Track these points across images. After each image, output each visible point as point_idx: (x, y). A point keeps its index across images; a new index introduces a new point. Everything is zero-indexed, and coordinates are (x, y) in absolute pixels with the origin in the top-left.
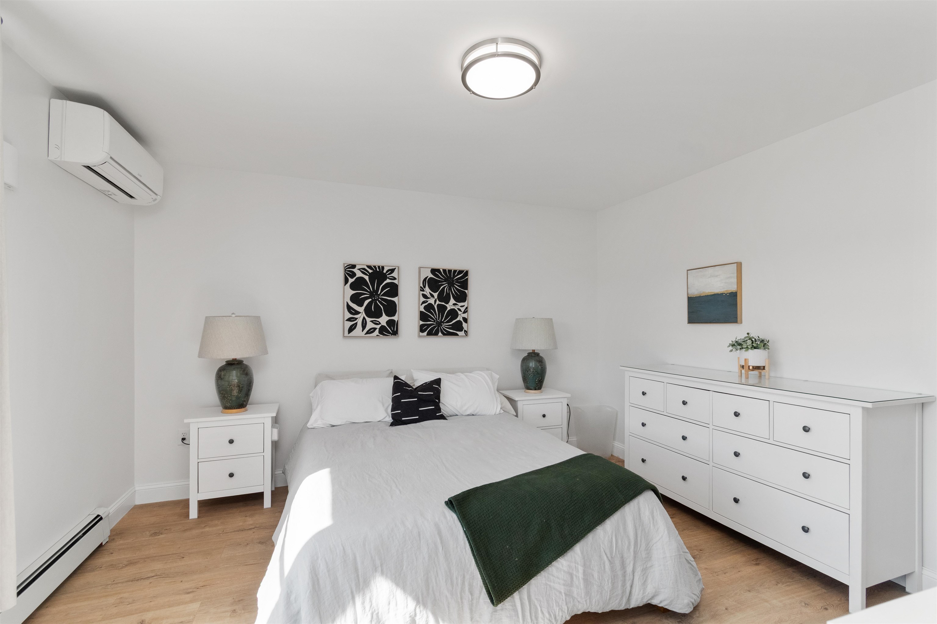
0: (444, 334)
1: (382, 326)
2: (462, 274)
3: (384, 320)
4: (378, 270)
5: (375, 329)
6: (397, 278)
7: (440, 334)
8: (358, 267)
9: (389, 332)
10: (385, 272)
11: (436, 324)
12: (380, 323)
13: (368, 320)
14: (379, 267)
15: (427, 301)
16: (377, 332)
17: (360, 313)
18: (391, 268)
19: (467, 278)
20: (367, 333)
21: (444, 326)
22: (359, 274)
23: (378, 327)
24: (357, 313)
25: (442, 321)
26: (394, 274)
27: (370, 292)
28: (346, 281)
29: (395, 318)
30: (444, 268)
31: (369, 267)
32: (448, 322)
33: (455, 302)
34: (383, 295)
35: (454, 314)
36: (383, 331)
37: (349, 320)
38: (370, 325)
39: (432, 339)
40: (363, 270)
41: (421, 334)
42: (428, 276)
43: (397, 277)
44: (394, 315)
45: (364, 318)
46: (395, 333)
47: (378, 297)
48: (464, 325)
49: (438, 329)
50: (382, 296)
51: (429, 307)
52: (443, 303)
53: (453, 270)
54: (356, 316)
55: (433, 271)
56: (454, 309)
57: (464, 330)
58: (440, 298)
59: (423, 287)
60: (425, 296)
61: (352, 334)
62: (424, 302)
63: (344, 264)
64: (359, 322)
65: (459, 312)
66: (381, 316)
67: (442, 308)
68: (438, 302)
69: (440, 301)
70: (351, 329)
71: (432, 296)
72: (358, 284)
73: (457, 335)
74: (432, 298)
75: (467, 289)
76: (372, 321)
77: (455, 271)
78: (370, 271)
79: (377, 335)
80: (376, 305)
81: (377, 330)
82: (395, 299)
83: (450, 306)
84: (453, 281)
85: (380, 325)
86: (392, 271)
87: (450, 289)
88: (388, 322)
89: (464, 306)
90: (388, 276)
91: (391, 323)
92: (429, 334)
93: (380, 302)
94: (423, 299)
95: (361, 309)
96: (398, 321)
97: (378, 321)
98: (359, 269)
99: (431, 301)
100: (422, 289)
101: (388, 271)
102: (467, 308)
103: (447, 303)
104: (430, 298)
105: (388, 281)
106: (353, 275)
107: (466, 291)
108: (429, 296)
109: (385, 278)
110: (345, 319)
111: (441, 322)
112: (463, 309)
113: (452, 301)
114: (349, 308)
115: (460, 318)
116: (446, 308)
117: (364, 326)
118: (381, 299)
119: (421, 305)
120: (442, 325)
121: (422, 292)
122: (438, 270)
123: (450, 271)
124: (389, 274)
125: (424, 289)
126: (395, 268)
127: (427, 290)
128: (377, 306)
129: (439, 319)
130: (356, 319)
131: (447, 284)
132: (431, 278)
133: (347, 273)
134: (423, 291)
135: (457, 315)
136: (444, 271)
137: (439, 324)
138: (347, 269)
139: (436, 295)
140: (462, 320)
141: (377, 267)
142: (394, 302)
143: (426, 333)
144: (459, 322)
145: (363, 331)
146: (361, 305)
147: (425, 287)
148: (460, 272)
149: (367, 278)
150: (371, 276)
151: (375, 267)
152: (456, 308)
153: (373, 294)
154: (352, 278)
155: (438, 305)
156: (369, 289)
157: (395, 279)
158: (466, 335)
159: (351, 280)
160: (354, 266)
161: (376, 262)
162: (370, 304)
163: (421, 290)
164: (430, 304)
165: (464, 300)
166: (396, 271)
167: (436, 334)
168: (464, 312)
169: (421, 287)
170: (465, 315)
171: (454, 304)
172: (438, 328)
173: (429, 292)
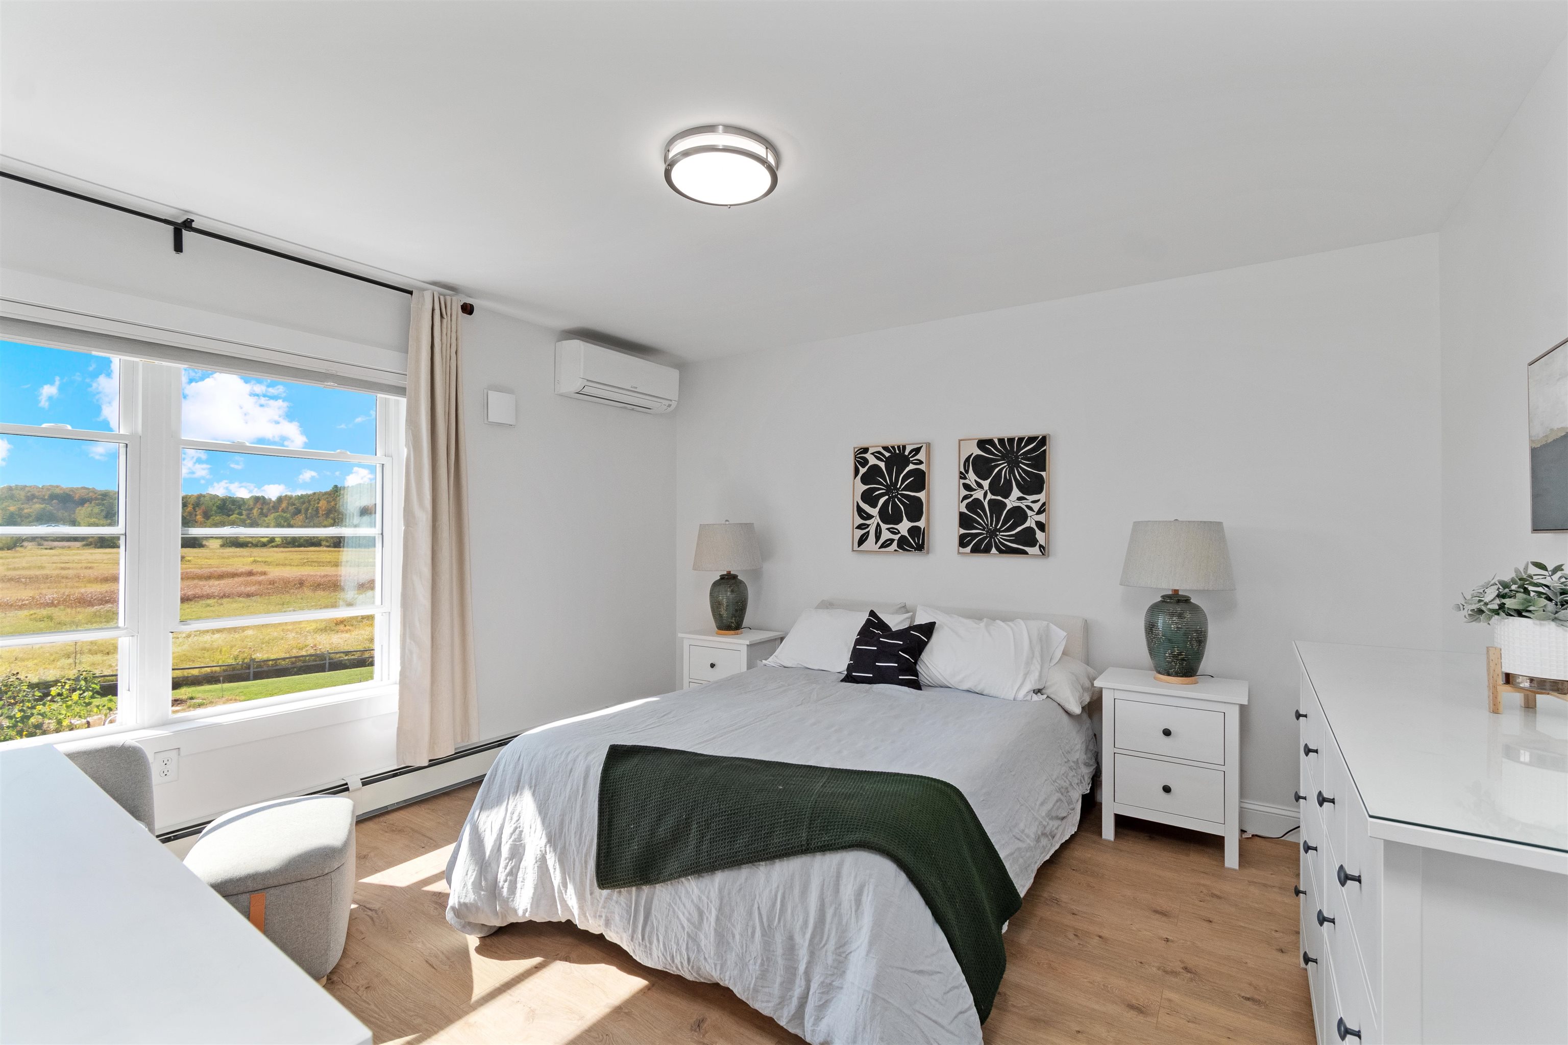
0: (1001, 551)
1: (902, 536)
2: (1035, 444)
3: (904, 526)
4: (897, 452)
5: (892, 541)
6: (924, 462)
7: (994, 550)
8: (871, 451)
9: (911, 546)
10: (907, 453)
11: (986, 534)
12: (899, 532)
13: (884, 527)
14: (899, 447)
15: (972, 496)
16: (894, 546)
17: (874, 517)
18: (916, 446)
19: (1045, 450)
20: (882, 546)
21: (1001, 536)
22: (872, 461)
23: (897, 537)
24: (870, 517)
25: (998, 527)
26: (921, 456)
27: (887, 486)
28: (857, 471)
29: (921, 524)
30: (1001, 436)
31: (885, 448)
32: (1007, 530)
33: (1021, 495)
34: (905, 489)
35: (1019, 515)
36: (903, 544)
37: (860, 527)
38: (886, 535)
39: (980, 560)
40: (878, 455)
41: (962, 550)
42: (972, 454)
43: (923, 460)
44: (918, 519)
45: (878, 525)
46: (920, 547)
47: (897, 492)
48: (1040, 536)
49: (990, 542)
50: (902, 490)
51: (975, 505)
52: (999, 498)
53: (1016, 439)
54: (868, 522)
55: (982, 444)
56: (1019, 507)
57: (1038, 544)
58: (994, 488)
59: (964, 472)
60: (967, 487)
61: (863, 547)
62: (965, 498)
63: (854, 448)
64: (872, 530)
65: (1029, 513)
66: (899, 521)
67: (997, 507)
68: (989, 496)
69: (993, 494)
70: (862, 541)
71: (980, 486)
72: (871, 476)
73: (1025, 553)
74: (980, 490)
75: (1044, 470)
76: (888, 529)
77: (1021, 440)
78: (887, 454)
79: (895, 550)
80: (894, 504)
81: (895, 543)
82: (922, 495)
83: (1011, 502)
84: (1017, 457)
85: (900, 535)
86: (917, 451)
87: (1012, 472)
88: (912, 531)
89: (1039, 500)
90: (911, 459)
91: (914, 531)
92: (975, 550)
93: (899, 500)
94: (964, 493)
95: (874, 512)
96: (924, 528)
97: (897, 529)
98: (872, 454)
99: (978, 494)
100: (963, 476)
101: (910, 452)
102: (1044, 504)
103: (1007, 496)
104: (975, 490)
105: (911, 467)
106: (864, 462)
107: (1043, 473)
108: (974, 486)
109: (907, 463)
110: (855, 526)
111: (996, 530)
112: (1036, 507)
113: (1016, 493)
114: (860, 511)
115: (1030, 523)
116: (1005, 505)
117: (878, 537)
118: (901, 495)
119: (962, 502)
120: (997, 535)
121: (963, 481)
122: (990, 442)
123: (1011, 440)
124: (912, 457)
125: (966, 475)
126: (921, 445)
127: (972, 477)
128: (895, 506)
129: (991, 525)
130: (868, 525)
131: (1006, 464)
132: (978, 456)
133: (858, 461)
134: (965, 478)
135: (1025, 518)
136: (1001, 441)
137: (993, 533)
138: (858, 454)
139: (986, 484)
140: (1034, 526)
141: (896, 447)
142: (919, 499)
143: (968, 549)
144: (1030, 531)
145: (876, 544)
146: (874, 505)
147: (967, 472)
148: (1031, 440)
149: (882, 465)
150: (888, 462)
151: (893, 447)
152: (1023, 505)
153: (891, 489)
154: (863, 467)
155: (990, 501)
156: (886, 481)
157: (921, 462)
158: (1043, 554)
159: (862, 471)
160: (866, 450)
161: (894, 440)
162: (886, 504)
163: (961, 478)
164: (977, 500)
165: (1039, 490)
166: (923, 451)
167: (987, 550)
168: (1040, 512)
169: (961, 473)
170: (1041, 518)
171: (1020, 499)
172: (990, 540)
173: (975, 480)
